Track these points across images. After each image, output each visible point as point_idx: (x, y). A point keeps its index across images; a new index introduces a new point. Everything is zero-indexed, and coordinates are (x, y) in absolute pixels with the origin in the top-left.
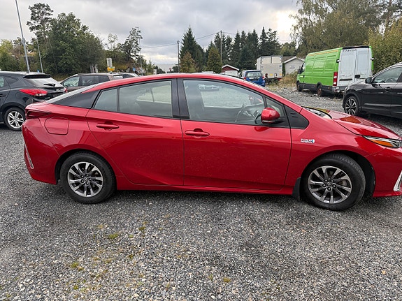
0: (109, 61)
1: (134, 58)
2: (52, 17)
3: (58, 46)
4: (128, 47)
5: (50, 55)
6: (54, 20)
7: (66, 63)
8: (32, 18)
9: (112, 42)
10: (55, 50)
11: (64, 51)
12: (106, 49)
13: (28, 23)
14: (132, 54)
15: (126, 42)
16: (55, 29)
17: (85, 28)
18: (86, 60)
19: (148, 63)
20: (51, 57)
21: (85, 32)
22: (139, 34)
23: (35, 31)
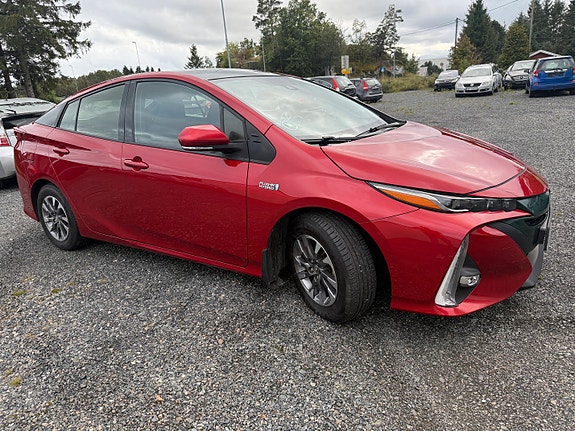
0: (345, 60)
1: (389, 53)
2: (282, 6)
3: (286, 44)
4: (380, 36)
5: (276, 57)
6: (284, 9)
7: (295, 67)
8: (259, 11)
9: (358, 31)
10: (283, 51)
11: (293, 50)
12: (349, 43)
13: (255, 17)
14: (385, 47)
15: (379, 30)
16: (284, 22)
17: (322, 16)
18: (320, 61)
19: (409, 58)
20: (277, 61)
21: (322, 22)
22: (398, 15)
23: (262, 28)
